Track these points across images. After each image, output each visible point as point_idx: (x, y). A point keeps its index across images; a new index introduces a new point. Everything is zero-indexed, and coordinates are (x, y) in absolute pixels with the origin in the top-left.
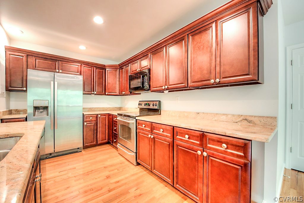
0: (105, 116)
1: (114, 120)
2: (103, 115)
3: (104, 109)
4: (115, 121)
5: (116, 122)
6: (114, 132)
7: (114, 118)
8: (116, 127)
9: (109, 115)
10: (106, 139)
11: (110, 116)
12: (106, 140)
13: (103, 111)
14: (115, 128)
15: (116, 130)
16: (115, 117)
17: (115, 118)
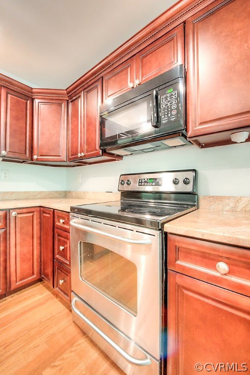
0: (31, 214)
1: (57, 223)
2: (25, 211)
3: (28, 196)
4: (61, 228)
5: (67, 231)
6: (57, 256)
7: (56, 220)
8: (64, 243)
9: (42, 210)
10: (35, 272)
11: (44, 212)
12: (33, 274)
13: (27, 199)
14: (62, 248)
15: (64, 253)
16: (59, 217)
17: (62, 221)
